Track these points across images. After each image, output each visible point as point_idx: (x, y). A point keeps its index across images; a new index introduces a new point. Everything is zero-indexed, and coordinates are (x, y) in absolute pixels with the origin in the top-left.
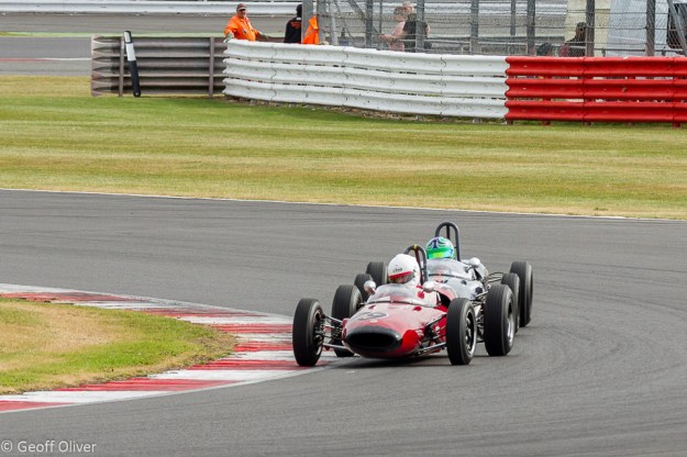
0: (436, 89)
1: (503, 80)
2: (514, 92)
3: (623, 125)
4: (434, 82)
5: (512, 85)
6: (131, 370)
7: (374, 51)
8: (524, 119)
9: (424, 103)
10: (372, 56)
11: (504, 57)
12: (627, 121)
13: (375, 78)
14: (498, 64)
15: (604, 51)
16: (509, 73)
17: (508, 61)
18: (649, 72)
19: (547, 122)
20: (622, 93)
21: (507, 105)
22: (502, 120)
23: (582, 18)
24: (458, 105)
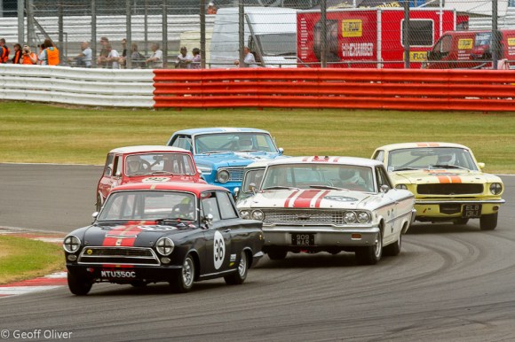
0: (110, 91)
1: (152, 84)
2: (159, 91)
3: (227, 110)
4: (108, 86)
5: (157, 87)
6: (33, 273)
7: (69, 68)
8: (165, 107)
9: (102, 99)
10: (68, 71)
11: (152, 70)
12: (229, 107)
13: (70, 84)
14: (148, 74)
15: (210, 64)
16: (155, 80)
17: (154, 72)
18: (242, 77)
19: (180, 109)
20: (227, 91)
21: (154, 99)
22: (152, 108)
23: (198, 45)
24: (123, 100)
